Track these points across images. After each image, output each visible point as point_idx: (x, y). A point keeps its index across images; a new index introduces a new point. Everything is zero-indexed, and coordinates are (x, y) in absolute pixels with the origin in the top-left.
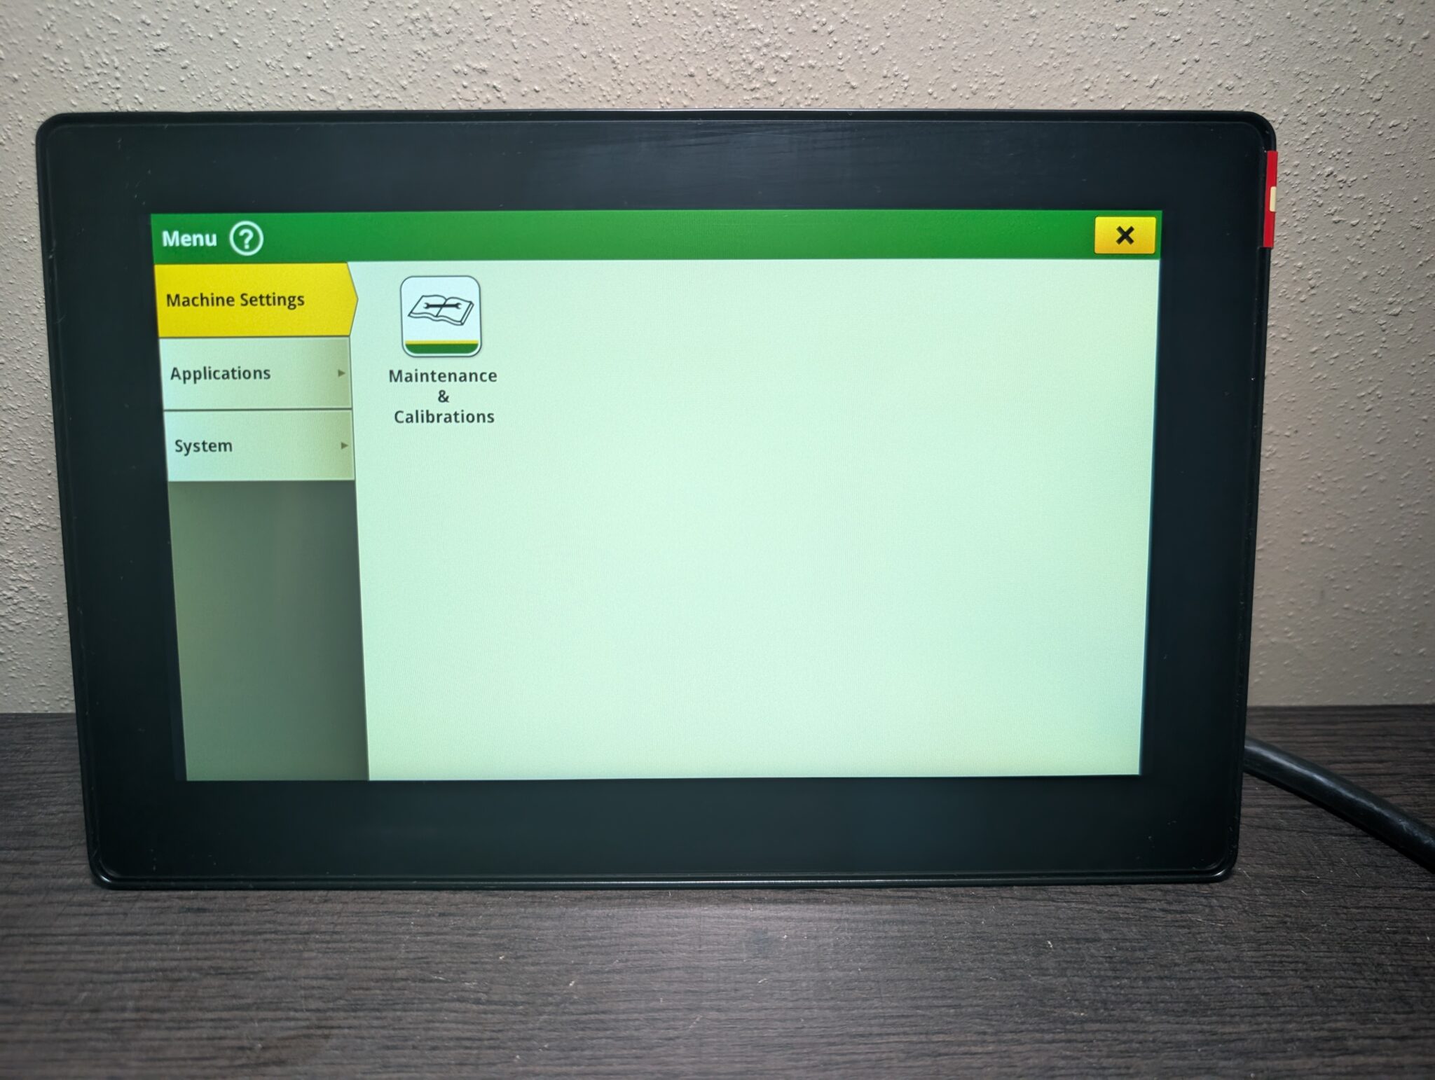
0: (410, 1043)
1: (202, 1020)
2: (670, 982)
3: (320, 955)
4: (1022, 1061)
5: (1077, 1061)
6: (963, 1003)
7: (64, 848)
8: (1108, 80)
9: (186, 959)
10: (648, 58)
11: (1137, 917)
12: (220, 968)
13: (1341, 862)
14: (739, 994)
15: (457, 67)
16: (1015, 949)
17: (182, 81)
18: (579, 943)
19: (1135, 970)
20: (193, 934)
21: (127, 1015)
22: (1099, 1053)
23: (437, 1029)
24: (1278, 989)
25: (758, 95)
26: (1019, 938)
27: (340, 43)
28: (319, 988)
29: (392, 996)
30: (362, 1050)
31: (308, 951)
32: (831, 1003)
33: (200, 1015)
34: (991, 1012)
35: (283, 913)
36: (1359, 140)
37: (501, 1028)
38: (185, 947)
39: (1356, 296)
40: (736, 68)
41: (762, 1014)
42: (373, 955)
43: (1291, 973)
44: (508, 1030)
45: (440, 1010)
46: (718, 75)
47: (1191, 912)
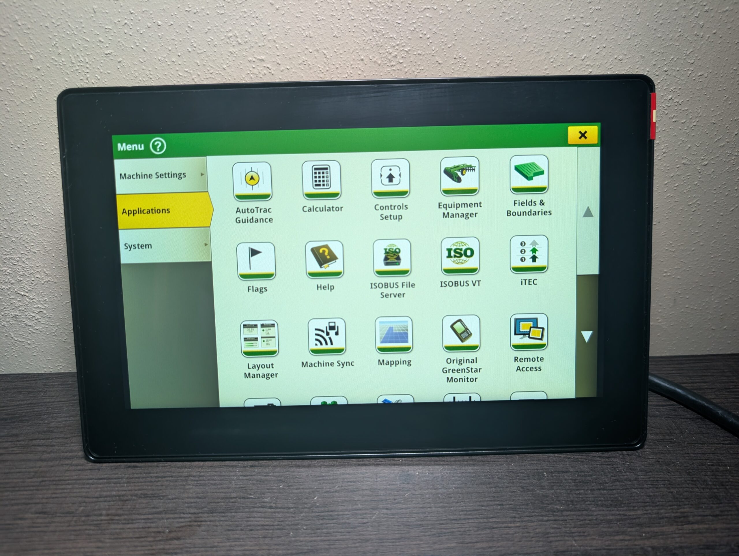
0: (240, 528)
1: (139, 519)
2: (363, 496)
3: (194, 487)
4: (533, 530)
5: (559, 530)
6: (504, 503)
7: (67, 438)
8: (562, 57)
9: (129, 490)
10: (341, 52)
11: (587, 460)
12: (146, 494)
13: (685, 432)
14: (396, 501)
15: (250, 59)
16: (528, 477)
17: (119, 68)
18: (318, 478)
19: (587, 486)
20: (132, 478)
21: (103, 518)
22: (570, 526)
23: (252, 521)
24: (656, 493)
25: (394, 68)
26: (530, 472)
27: (194, 49)
28: (195, 502)
29: (230, 505)
30: (217, 531)
31: (188, 485)
32: (441, 505)
33: (138, 517)
34: (518, 507)
35: (175, 467)
36: (684, 83)
37: (283, 520)
38: (128, 484)
39: (685, 156)
40: (384, 56)
41: (408, 511)
42: (219, 486)
43: (662, 485)
44: (286, 521)
45: (253, 512)
46: (375, 59)
47: (614, 457)
